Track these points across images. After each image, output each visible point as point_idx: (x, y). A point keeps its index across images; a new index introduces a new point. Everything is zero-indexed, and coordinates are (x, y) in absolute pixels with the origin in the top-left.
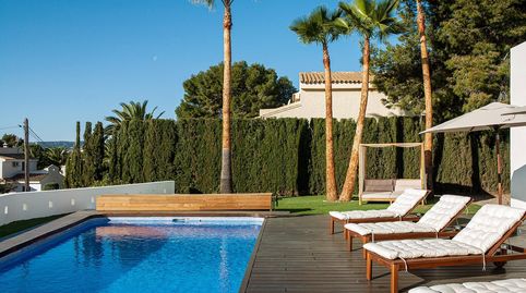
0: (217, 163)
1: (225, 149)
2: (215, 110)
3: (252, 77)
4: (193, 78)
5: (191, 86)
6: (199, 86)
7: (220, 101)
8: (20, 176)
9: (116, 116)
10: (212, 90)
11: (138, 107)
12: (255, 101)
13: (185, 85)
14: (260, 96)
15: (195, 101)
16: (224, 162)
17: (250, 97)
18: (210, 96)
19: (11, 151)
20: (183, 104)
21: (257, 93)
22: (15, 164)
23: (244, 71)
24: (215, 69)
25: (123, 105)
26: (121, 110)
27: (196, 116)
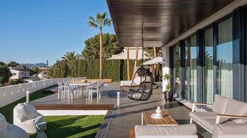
0: (99, 72)
1: (101, 68)
2: (97, 52)
3: (111, 39)
4: (89, 40)
5: (88, 43)
6: (91, 43)
7: (99, 48)
8: (24, 78)
9: (64, 56)
10: (96, 45)
11: (72, 54)
12: (112, 49)
13: (85, 42)
14: (114, 47)
15: (89, 49)
16: (101, 72)
17: (111, 47)
18: (95, 47)
19: (20, 68)
20: (84, 50)
21: (113, 46)
22: (23, 73)
23: (108, 37)
24: (97, 36)
25: (67, 53)
26: (66, 54)
27: (90, 55)
